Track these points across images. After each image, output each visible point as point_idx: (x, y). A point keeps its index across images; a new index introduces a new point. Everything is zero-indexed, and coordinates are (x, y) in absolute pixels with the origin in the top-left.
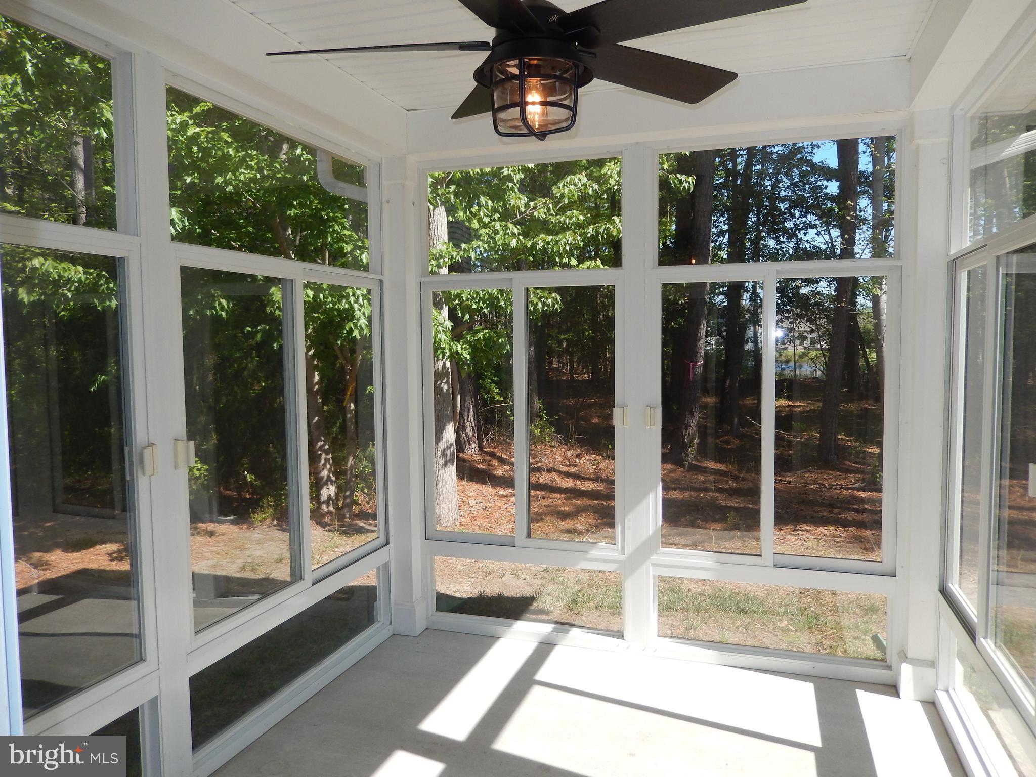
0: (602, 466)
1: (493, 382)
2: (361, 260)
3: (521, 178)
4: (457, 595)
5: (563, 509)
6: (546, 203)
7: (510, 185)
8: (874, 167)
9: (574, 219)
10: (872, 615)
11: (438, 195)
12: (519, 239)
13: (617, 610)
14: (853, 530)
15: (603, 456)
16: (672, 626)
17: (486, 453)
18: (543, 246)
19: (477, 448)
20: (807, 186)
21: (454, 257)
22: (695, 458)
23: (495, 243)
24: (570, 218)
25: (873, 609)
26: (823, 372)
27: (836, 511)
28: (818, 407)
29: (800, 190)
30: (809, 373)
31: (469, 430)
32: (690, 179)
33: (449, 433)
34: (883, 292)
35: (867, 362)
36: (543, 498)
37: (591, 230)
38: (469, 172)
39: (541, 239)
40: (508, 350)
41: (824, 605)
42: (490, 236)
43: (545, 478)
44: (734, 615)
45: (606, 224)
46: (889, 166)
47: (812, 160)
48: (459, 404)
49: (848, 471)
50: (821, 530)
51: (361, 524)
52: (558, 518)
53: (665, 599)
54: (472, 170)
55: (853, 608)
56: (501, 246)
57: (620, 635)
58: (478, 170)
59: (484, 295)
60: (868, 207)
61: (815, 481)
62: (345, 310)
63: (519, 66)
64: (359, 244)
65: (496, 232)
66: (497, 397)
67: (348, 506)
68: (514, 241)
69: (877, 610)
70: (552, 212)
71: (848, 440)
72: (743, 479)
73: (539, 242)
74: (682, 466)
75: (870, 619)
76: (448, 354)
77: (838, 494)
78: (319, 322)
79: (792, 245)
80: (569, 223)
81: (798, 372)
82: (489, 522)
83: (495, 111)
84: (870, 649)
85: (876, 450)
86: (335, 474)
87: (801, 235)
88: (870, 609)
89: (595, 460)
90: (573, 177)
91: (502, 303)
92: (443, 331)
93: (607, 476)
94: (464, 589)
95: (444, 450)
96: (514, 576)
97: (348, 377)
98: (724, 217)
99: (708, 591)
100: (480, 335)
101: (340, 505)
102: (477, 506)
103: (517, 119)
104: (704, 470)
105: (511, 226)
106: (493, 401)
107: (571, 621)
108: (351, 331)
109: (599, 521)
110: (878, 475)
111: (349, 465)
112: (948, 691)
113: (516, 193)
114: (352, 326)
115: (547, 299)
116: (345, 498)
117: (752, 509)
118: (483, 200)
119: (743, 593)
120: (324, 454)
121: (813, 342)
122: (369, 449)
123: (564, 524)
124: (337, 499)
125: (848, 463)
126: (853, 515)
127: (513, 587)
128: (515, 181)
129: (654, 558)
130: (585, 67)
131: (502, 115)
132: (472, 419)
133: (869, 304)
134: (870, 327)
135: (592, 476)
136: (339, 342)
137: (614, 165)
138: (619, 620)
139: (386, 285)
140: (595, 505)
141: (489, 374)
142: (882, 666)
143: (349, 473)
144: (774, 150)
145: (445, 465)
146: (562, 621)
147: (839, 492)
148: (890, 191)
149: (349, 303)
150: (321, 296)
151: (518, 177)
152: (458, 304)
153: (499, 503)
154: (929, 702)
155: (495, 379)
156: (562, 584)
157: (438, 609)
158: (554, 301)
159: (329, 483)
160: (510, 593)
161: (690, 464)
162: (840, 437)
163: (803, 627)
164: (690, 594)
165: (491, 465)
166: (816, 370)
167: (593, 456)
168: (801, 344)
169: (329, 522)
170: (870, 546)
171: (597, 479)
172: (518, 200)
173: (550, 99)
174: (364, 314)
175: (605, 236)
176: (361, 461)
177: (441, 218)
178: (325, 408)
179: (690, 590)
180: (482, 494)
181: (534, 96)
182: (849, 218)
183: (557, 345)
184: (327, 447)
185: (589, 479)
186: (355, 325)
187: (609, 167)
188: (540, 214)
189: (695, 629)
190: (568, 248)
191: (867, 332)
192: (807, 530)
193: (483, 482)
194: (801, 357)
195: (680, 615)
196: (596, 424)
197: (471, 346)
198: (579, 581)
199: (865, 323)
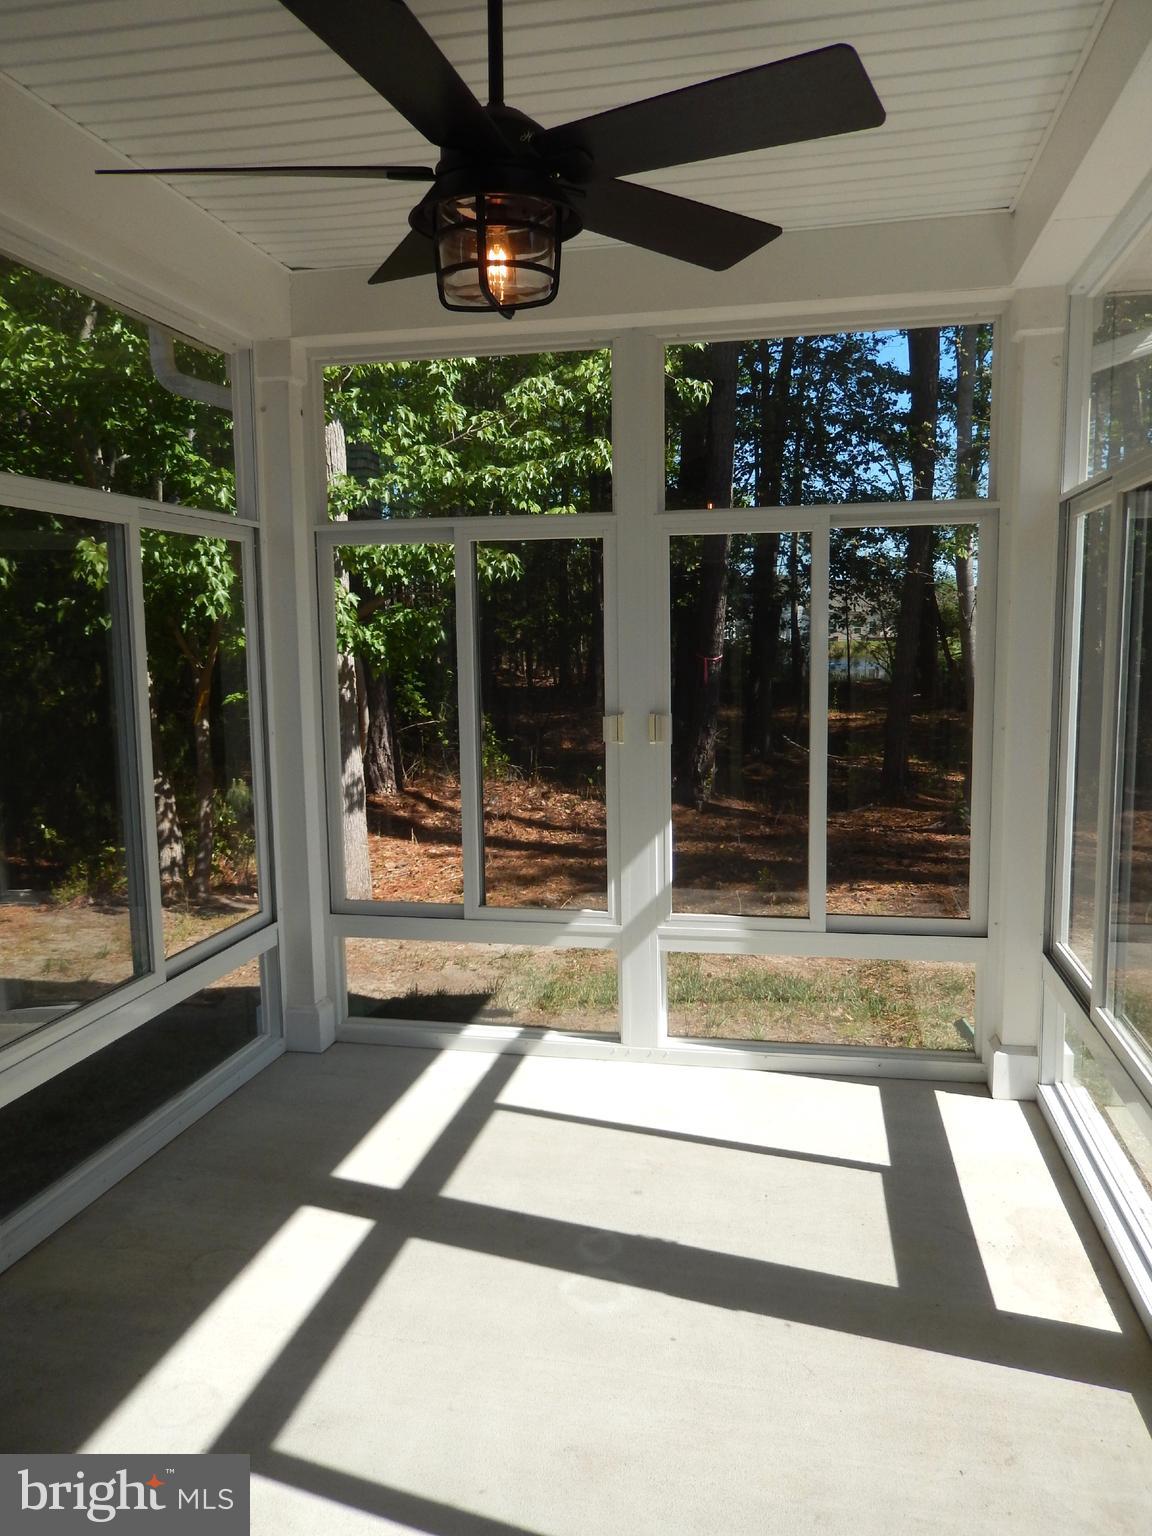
0: (579, 809)
1: (417, 688)
2: (220, 500)
3: (457, 380)
4: (377, 996)
5: (524, 871)
6: (494, 418)
7: (441, 389)
8: (959, 373)
9: (537, 443)
10: (954, 995)
11: (332, 402)
12: (456, 472)
13: (609, 1006)
14: (929, 887)
15: (580, 795)
16: (688, 1023)
17: (408, 793)
18: (492, 483)
19: (395, 786)
20: (868, 400)
21: (358, 498)
22: (713, 796)
23: (420, 476)
24: (531, 441)
25: (958, 988)
26: (887, 671)
27: (906, 862)
28: (881, 719)
29: (858, 406)
30: (868, 673)
31: (382, 760)
32: (705, 386)
33: (356, 762)
34: (971, 553)
35: (948, 655)
36: (495, 857)
37: (562, 458)
38: (378, 368)
39: (489, 471)
40: (441, 638)
41: (892, 986)
42: (410, 468)
43: (496, 829)
44: (772, 1005)
45: (584, 450)
46: (981, 371)
47: (874, 361)
48: (367, 721)
49: (924, 807)
50: (886, 888)
51: (224, 900)
52: (518, 885)
53: (676, 987)
54: (382, 365)
55: (931, 987)
56: (429, 482)
57: (616, 1038)
58: (390, 365)
59: (405, 556)
60: (951, 431)
61: (877, 823)
62: (193, 577)
63: (474, 207)
64: (214, 475)
65: (421, 461)
66: (423, 711)
67: (205, 874)
68: (449, 474)
69: (962, 989)
70: (504, 432)
71: (921, 765)
72: (780, 822)
73: (487, 477)
74: (695, 806)
75: (953, 1000)
76: (351, 645)
77: (909, 839)
78: (152, 595)
79: (846, 486)
80: (530, 449)
81: (852, 672)
82: (417, 894)
83: (442, 274)
84: (952, 1038)
85: (960, 778)
86: (181, 827)
87: (859, 471)
88: (953, 988)
89: (569, 801)
90: (534, 379)
91: (433, 568)
92: (345, 609)
93: (587, 823)
94: (386, 987)
95: (348, 787)
96: (458, 967)
97: (197, 680)
98: (750, 445)
99: (735, 975)
100: (400, 616)
101: (191, 874)
102: (397, 871)
103: (474, 286)
104: (726, 812)
105: (443, 451)
106: (417, 717)
107: (545, 1024)
108: (203, 607)
109: (578, 887)
110: (962, 811)
111: (202, 813)
112: (1053, 1085)
113: (449, 402)
114: (205, 600)
115: (500, 562)
116: (198, 862)
117: (792, 863)
118: (402, 411)
119: (782, 975)
120: (163, 798)
121: (874, 629)
122: (232, 790)
123: (527, 894)
124: (185, 865)
125: (921, 796)
126: (929, 867)
127: (460, 982)
128: (449, 384)
129: (662, 927)
130: (571, 211)
131: (454, 279)
132: (387, 745)
133: (951, 570)
134: (952, 605)
135: (566, 824)
136: (184, 626)
137: (594, 363)
138: (614, 1020)
139: (263, 536)
140: (571, 865)
141: (410, 676)
142: (970, 1058)
143: (202, 824)
144: (822, 346)
145: (350, 810)
146: (532, 1024)
147: (910, 836)
148: (981, 409)
149: (199, 565)
150: (157, 554)
151: (453, 378)
152: (365, 569)
153: (430, 865)
154: (1029, 1101)
155: (420, 684)
156: (529, 975)
157: (352, 1013)
158: (509, 565)
159: (173, 840)
160: (455, 990)
161: (706, 804)
162: (910, 761)
163: (864, 1016)
164: (711, 980)
165: (417, 812)
166: (877, 668)
167: (567, 795)
168: (857, 631)
169: (175, 899)
170: (952, 908)
171: (574, 828)
172: (453, 413)
173: (519, 257)
174: (223, 582)
175: (584, 468)
176: (219, 807)
177: (336, 437)
178: (162, 728)
179: (709, 975)
180: (404, 853)
181: (497, 253)
182: (925, 445)
183: (508, 635)
184: (167, 786)
185: (561, 829)
186: (210, 599)
187: (586, 365)
188: (487, 434)
189: (718, 1025)
190: (529, 485)
191: (948, 612)
192: (867, 890)
193: (406, 837)
194: (857, 649)
195: (696, 1008)
196: (568, 749)
197: (386, 633)
198: (553, 970)
199: (946, 601)
